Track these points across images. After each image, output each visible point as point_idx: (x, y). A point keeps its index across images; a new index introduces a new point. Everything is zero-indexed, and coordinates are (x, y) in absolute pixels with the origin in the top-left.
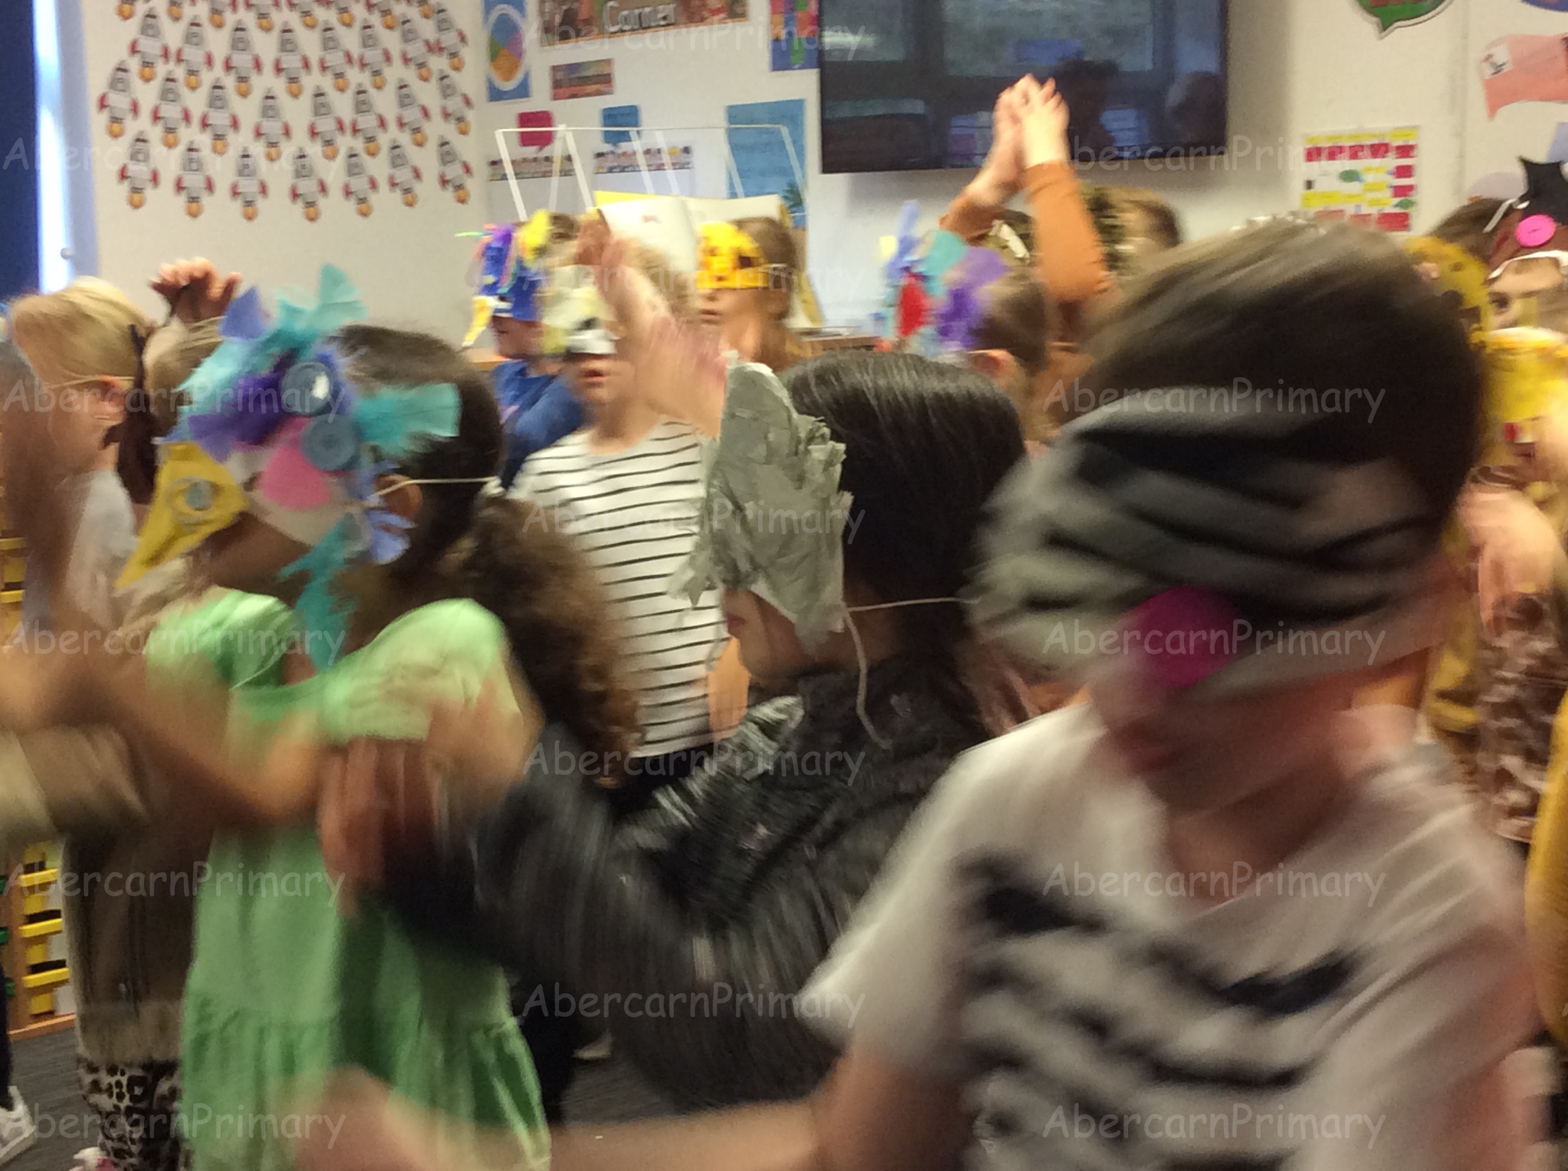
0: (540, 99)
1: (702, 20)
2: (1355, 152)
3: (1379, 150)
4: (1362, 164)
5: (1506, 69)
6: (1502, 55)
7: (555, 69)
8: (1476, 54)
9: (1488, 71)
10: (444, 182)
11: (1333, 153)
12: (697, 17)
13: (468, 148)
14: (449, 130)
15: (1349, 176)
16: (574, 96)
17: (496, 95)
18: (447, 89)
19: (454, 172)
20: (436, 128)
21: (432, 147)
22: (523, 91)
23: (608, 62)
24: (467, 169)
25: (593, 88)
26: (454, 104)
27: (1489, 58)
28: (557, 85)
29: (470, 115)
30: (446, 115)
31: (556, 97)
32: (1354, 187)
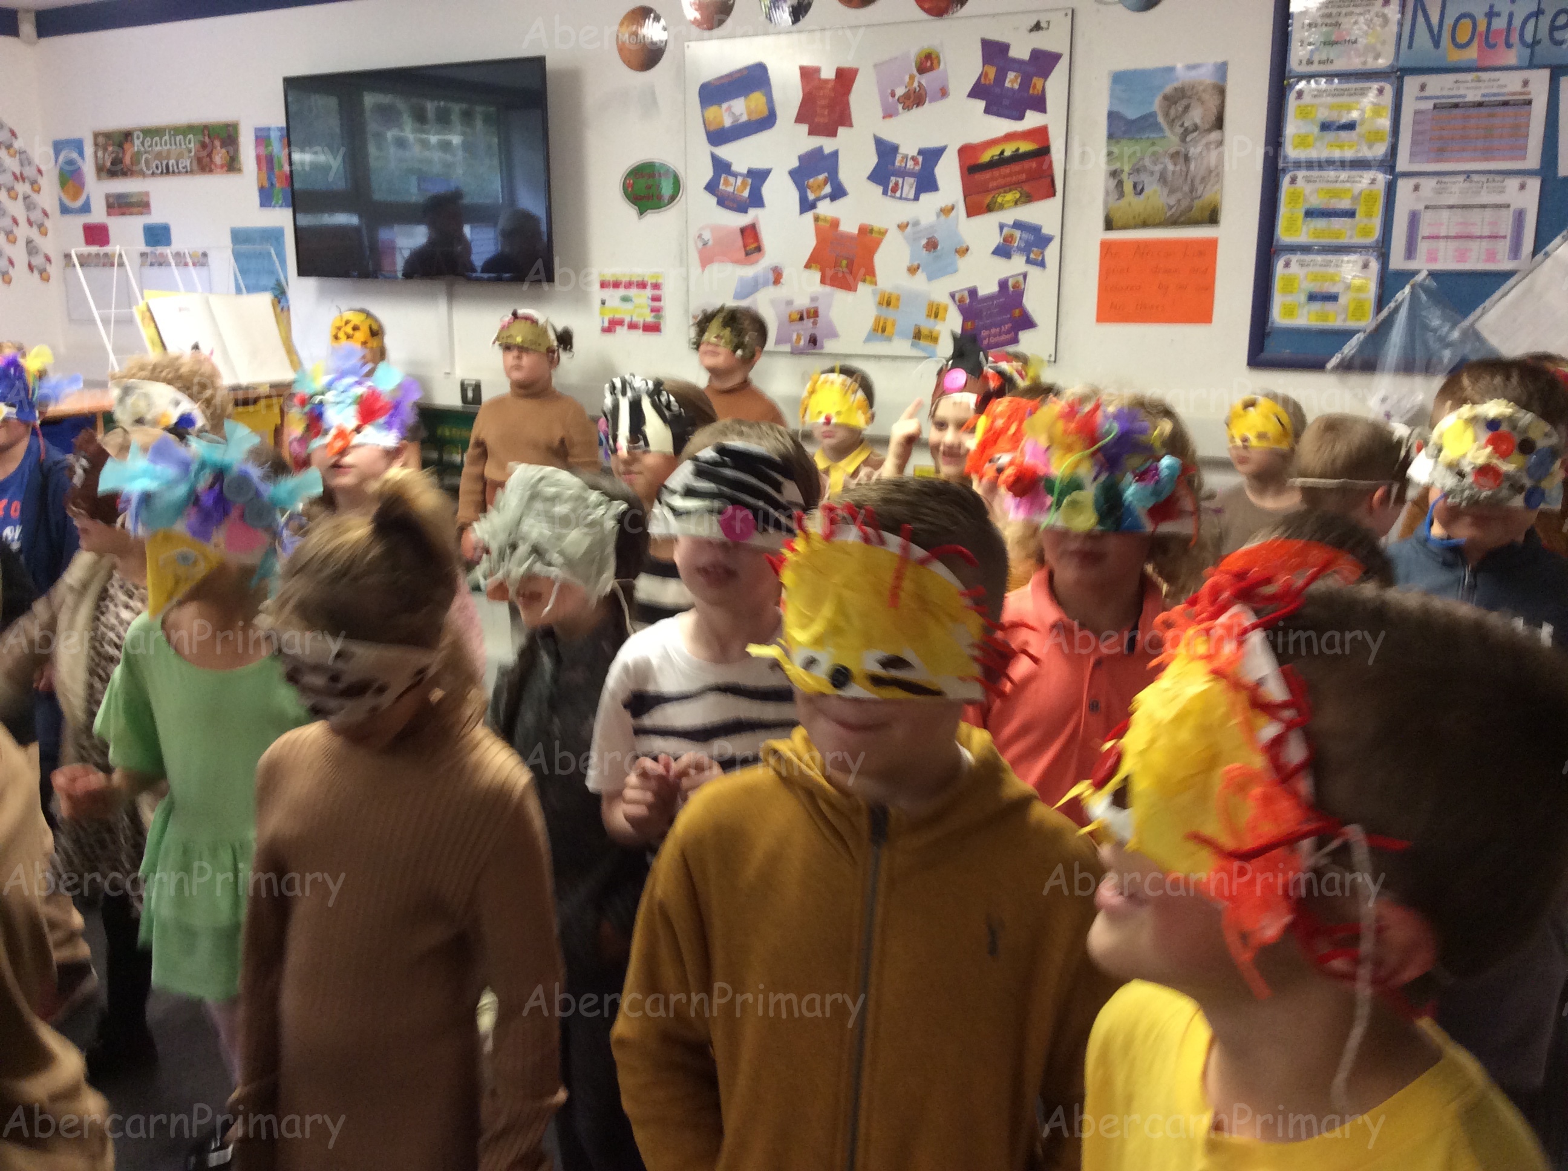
0: (98, 215)
1: (211, 171)
2: (629, 285)
3: (642, 285)
4: (633, 292)
5: (710, 243)
6: (707, 235)
7: (108, 196)
8: (693, 233)
9: (700, 245)
10: (31, 267)
11: (616, 285)
12: (207, 169)
13: (48, 245)
14: (34, 234)
15: (626, 299)
16: (123, 214)
17: (65, 210)
18: (30, 205)
19: (38, 261)
20: (23, 232)
21: (21, 243)
22: (86, 208)
23: (147, 194)
24: (48, 259)
25: (135, 210)
26: (36, 215)
27: (700, 236)
28: (110, 206)
29: (48, 223)
30: (30, 223)
31: (109, 214)
32: (628, 306)
